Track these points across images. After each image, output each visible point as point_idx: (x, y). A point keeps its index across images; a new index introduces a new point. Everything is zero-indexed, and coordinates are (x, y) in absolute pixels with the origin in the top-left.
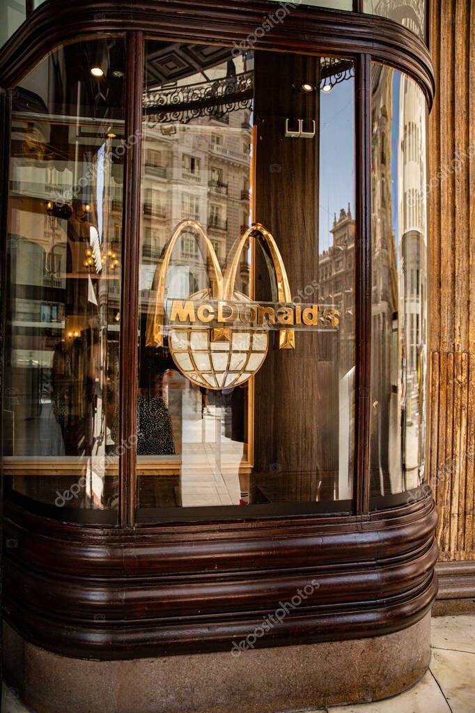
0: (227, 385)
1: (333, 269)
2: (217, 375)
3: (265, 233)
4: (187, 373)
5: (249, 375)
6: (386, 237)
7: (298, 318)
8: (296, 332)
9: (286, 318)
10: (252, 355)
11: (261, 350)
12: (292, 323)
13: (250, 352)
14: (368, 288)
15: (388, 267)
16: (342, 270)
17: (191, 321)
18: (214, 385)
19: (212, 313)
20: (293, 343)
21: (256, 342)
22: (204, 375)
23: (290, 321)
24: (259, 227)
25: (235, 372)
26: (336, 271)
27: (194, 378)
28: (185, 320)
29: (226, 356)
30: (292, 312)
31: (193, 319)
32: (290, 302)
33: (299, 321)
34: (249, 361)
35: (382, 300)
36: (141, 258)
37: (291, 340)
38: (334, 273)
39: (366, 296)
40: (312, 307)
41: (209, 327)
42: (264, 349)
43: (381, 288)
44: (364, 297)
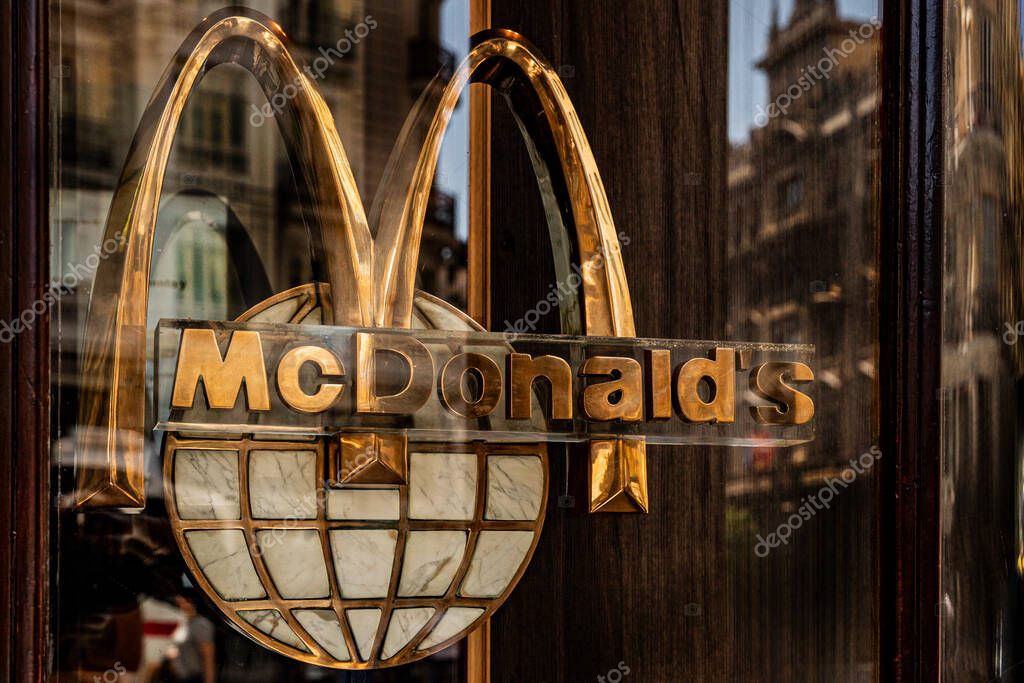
0: (391, 649)
1: (766, 213)
2: (352, 614)
3: (533, 67)
4: (237, 607)
5: (475, 614)
6: (994, 82)
7: (662, 395)
8: (650, 451)
9: (616, 397)
10: (487, 538)
11: (519, 516)
12: (637, 415)
13: (477, 526)
14: (927, 280)
15: (1003, 200)
16: (802, 216)
17: (253, 406)
18: (341, 650)
19: (333, 379)
20: (640, 492)
21: (501, 489)
22: (301, 616)
23: (631, 407)
24: (512, 46)
25: (420, 601)
26: (779, 219)
27: (266, 625)
28: (229, 403)
29: (385, 541)
30: (638, 373)
31: (260, 399)
32: (631, 333)
33: (663, 409)
34: (475, 563)
35: (979, 328)
36: (56, 168)
37: (636, 480)
38: (769, 229)
39: (921, 308)
40: (712, 355)
41: (318, 430)
42: (533, 515)
43: (972, 283)
44: (914, 314)
